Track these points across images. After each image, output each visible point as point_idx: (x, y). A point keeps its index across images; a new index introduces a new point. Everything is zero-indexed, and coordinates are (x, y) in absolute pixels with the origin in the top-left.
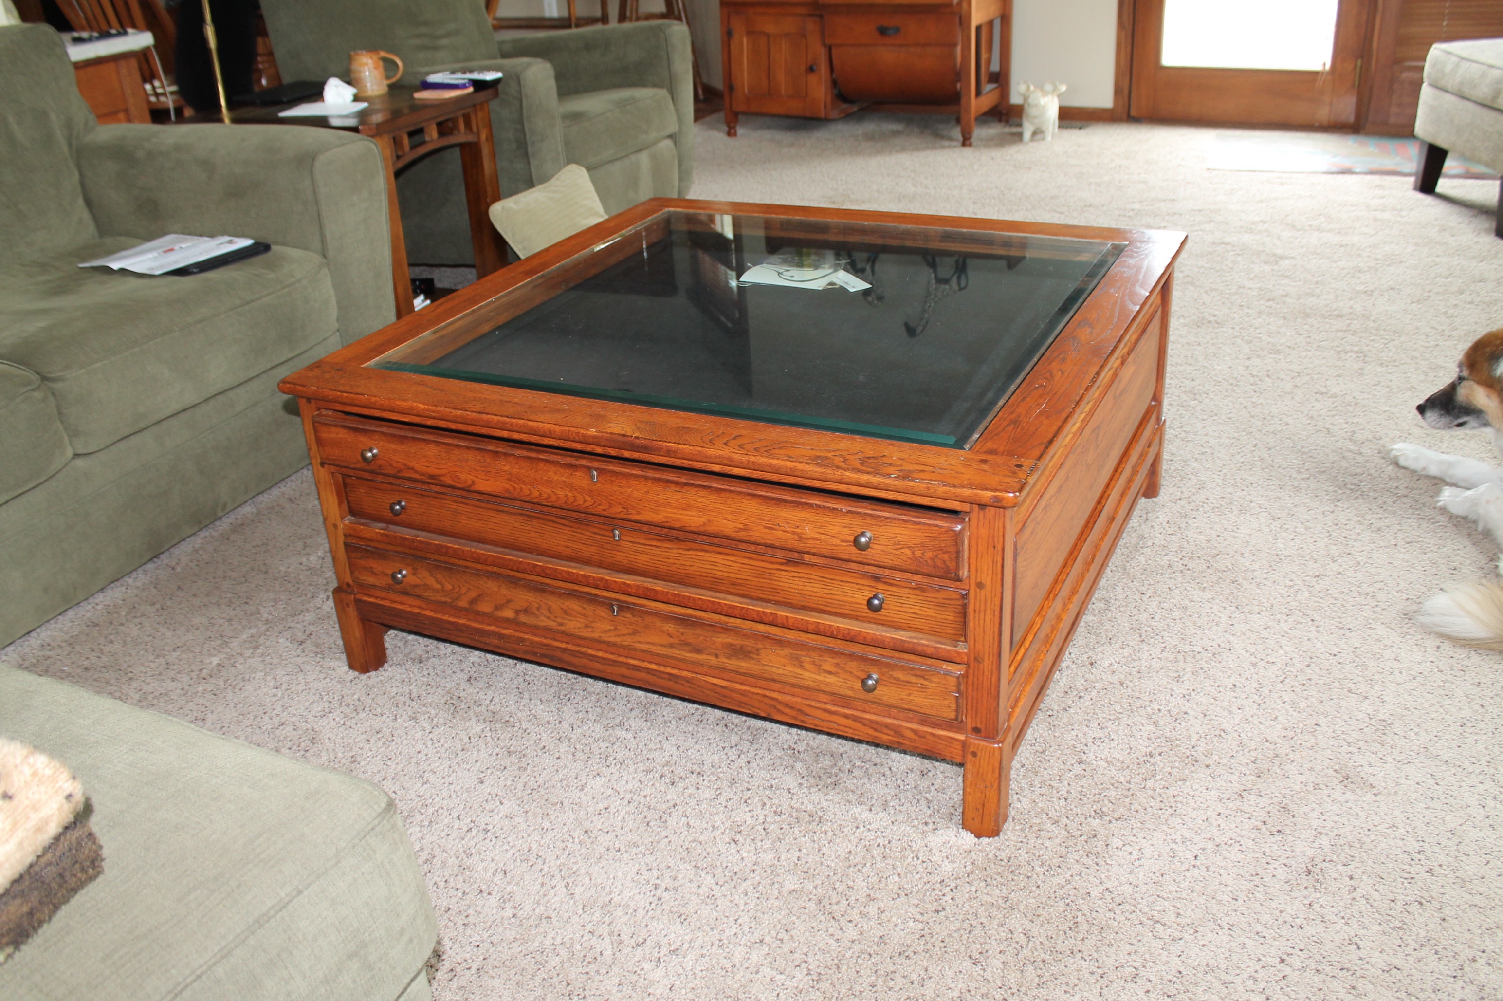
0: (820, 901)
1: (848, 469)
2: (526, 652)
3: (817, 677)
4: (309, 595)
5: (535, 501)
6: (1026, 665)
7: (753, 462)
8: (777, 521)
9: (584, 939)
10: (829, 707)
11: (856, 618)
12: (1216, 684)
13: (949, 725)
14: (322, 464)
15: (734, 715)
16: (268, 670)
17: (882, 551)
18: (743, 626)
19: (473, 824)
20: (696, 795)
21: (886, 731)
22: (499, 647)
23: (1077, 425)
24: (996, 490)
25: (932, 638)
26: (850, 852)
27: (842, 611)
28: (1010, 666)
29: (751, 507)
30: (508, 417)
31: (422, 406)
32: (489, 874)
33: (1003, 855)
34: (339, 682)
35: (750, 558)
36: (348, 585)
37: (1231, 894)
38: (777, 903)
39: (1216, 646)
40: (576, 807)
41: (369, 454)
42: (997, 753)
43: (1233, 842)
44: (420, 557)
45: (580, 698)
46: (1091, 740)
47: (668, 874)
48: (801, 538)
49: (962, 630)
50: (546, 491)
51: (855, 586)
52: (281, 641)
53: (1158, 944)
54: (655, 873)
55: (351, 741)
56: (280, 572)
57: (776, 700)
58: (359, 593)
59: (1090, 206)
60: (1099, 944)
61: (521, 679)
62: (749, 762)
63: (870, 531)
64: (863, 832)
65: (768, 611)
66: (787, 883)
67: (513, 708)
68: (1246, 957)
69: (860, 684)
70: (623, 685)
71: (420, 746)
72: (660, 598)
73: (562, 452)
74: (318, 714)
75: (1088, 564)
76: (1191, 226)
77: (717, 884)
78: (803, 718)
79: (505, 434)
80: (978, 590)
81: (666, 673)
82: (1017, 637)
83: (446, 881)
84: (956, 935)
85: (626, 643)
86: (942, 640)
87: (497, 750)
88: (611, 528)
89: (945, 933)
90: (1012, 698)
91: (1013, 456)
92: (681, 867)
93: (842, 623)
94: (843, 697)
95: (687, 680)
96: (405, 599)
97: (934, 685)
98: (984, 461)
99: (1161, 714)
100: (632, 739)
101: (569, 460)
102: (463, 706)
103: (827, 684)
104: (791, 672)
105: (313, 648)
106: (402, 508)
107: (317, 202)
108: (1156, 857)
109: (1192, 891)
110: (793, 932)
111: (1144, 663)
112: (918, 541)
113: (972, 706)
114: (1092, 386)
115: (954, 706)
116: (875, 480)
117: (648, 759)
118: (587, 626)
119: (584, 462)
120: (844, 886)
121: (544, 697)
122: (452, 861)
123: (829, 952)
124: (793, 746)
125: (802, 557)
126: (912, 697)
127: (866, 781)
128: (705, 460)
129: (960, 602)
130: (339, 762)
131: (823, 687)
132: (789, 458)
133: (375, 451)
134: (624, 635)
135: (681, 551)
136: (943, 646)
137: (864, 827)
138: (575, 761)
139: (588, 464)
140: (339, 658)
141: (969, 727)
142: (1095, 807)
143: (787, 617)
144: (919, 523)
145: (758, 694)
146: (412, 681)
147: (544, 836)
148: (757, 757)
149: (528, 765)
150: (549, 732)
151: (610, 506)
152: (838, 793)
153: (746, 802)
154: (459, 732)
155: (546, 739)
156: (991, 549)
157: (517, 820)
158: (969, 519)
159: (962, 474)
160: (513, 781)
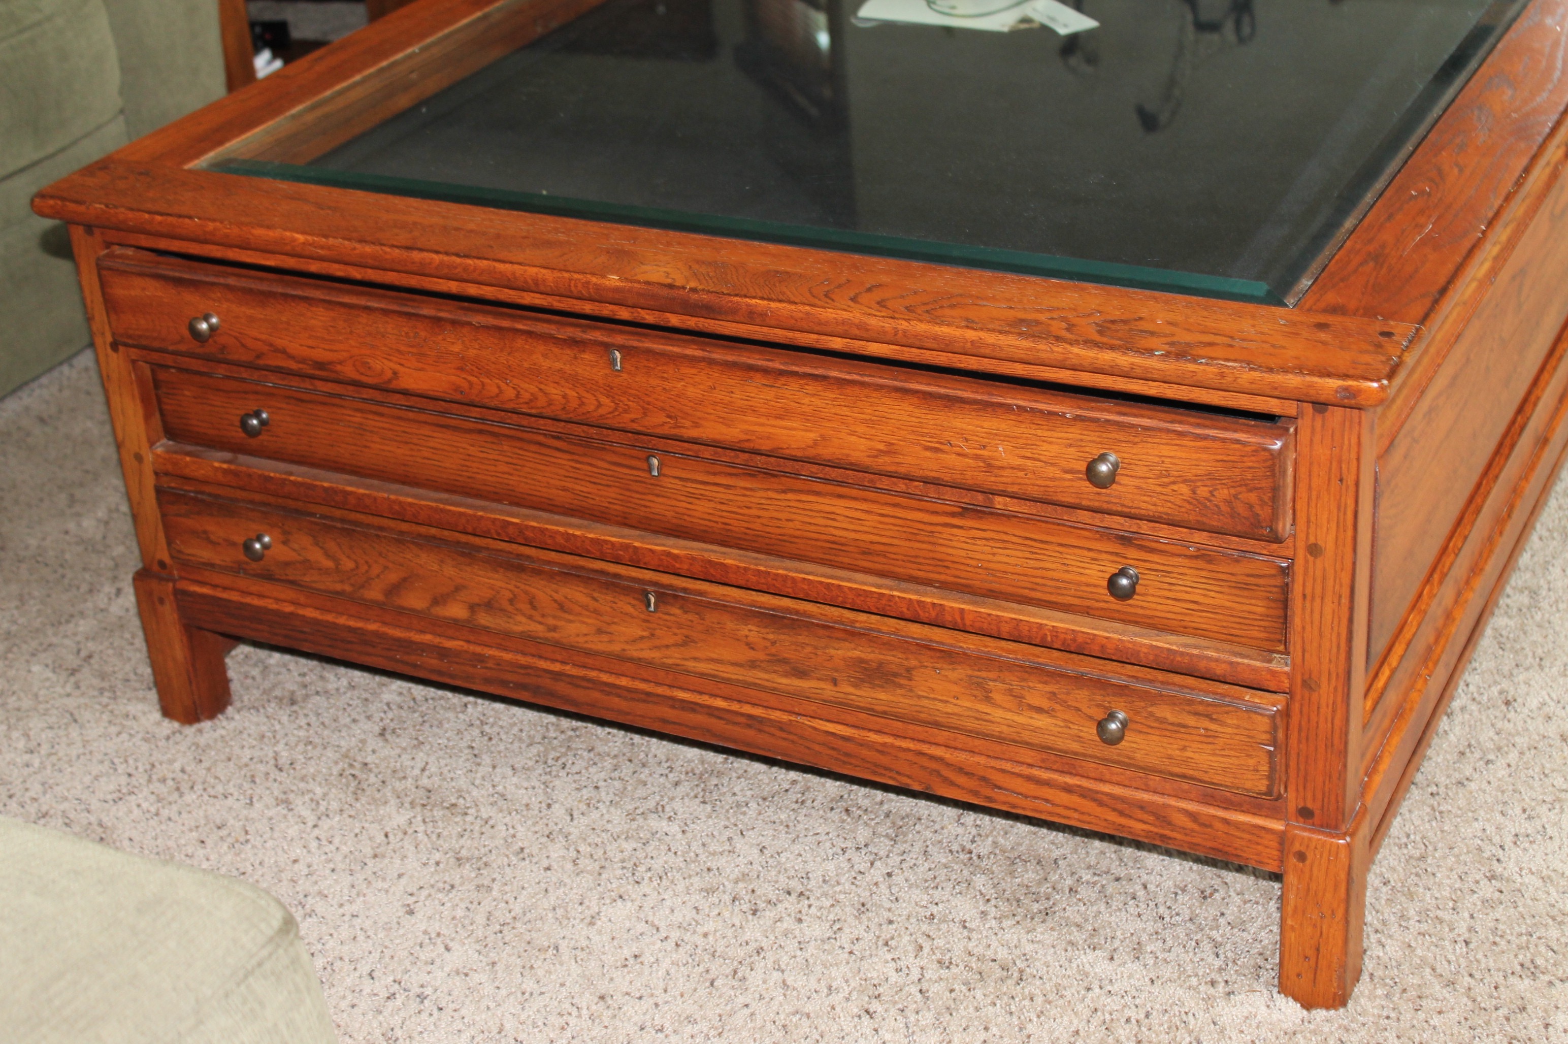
1: (1076, 342)
2: (487, 681)
3: (1016, 718)
4: (84, 588)
5: (510, 406)
6: (1392, 698)
7: (904, 331)
8: (947, 435)
10: (1036, 772)
11: (1087, 612)
13: (1255, 804)
14: (115, 346)
15: (863, 791)
16: (13, 721)
17: (1138, 488)
18: (884, 629)
19: (397, 986)
20: (797, 932)
21: (1140, 814)
22: (440, 673)
23: (1487, 266)
24: (1346, 376)
25: (1227, 647)
26: (1077, 1032)
27: (1060, 599)
28: (1366, 695)
29: (902, 412)
30: (458, 255)
31: (301, 238)
34: (145, 740)
35: (895, 505)
36: (162, 564)
40: (581, 955)
41: (204, 326)
42: (1342, 855)
44: (297, 511)
45: (584, 764)
46: (1511, 838)
48: (989, 467)
49: (1280, 632)
50: (529, 388)
51: (1086, 553)
52: (36, 668)
55: (171, 843)
56: (27, 547)
57: (940, 760)
58: (182, 578)
61: (476, 732)
62: (889, 875)
63: (1116, 452)
64: (1099, 997)
65: (929, 600)
67: (462, 783)
69: (1094, 731)
70: (662, 736)
71: (298, 851)
72: (732, 578)
73: (557, 318)
74: (109, 797)
75: (1501, 521)
78: (988, 792)
79: (453, 287)
80: (1311, 558)
81: (742, 715)
82: (1379, 646)
85: (670, 661)
86: (1243, 649)
87: (437, 856)
88: (644, 455)
90: (1369, 756)
91: (1375, 316)
93: (1062, 621)
94: (1063, 754)
95: (780, 726)
96: (266, 587)
97: (1229, 730)
98: (1321, 326)
100: (680, 835)
101: (569, 332)
102: (372, 779)
103: (1035, 730)
104: (969, 709)
105: (96, 682)
106: (263, 423)
112: (1203, 469)
113: (1298, 769)
114: (1516, 192)
115: (1264, 768)
116: (1124, 360)
117: (709, 869)
118: (600, 631)
119: (597, 335)
121: (519, 762)
124: (968, 846)
125: (991, 501)
126: (1189, 754)
127: (1102, 908)
128: (817, 328)
129: (1278, 581)
131: (1026, 736)
132: (970, 324)
133: (214, 320)
134: (667, 646)
135: (771, 494)
136: (1246, 661)
137: (1101, 988)
138: (578, 874)
139: (606, 339)
140: (144, 700)
141: (1292, 806)
142: (1521, 957)
143: (962, 611)
144: (1205, 438)
145: (908, 750)
146: (278, 737)
147: (526, 1005)
148: (904, 866)
149: (494, 880)
150: (529, 823)
151: (645, 414)
152: (1052, 929)
153: (886, 944)
154: (367, 825)
155: (524, 835)
156: (1335, 482)
157: (476, 978)
158: (1296, 430)
159: (1284, 348)
160: (468, 909)
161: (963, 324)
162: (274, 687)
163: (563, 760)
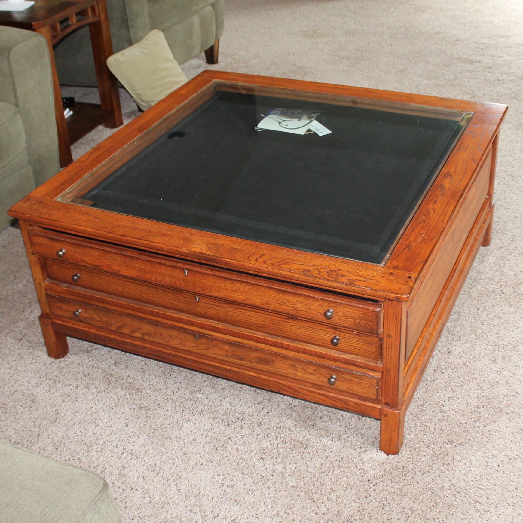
0: (307, 492)
2: (147, 354)
3: (304, 375)
4: (21, 310)
5: (153, 282)
7: (271, 272)
8: (284, 301)
9: (187, 514)
10: (311, 389)
11: (325, 347)
12: (515, 365)
13: (373, 401)
14: (33, 254)
16: (3, 358)
17: (339, 319)
18: (265, 348)
19: (124, 450)
20: (241, 432)
21: (341, 402)
24: (397, 294)
25: (365, 358)
26: (322, 464)
27: (317, 343)
29: (270, 294)
30: (138, 239)
32: (135, 479)
33: (400, 465)
34: (44, 365)
35: (269, 315)
36: (48, 314)
37: (515, 486)
38: (285, 493)
39: (516, 341)
40: (178, 440)
41: (61, 253)
42: (397, 416)
43: (517, 457)
44: (89, 304)
46: (447, 399)
47: (228, 477)
48: (296, 310)
49: (380, 356)
50: (160, 278)
51: (324, 331)
52: (9, 339)
53: (477, 514)
54: (222, 477)
55: (54, 401)
57: (282, 384)
58: (54, 318)
59: (458, 40)
60: (447, 514)
62: (268, 413)
63: (333, 309)
64: (328, 453)
65: (279, 341)
66: (290, 482)
67: (140, 381)
68: (520, 521)
69: (327, 380)
71: (92, 404)
72: (221, 331)
73: (168, 258)
74: (35, 385)
76: (517, 56)
77: (254, 483)
78: (296, 393)
80: (388, 338)
81: (224, 368)
82: (409, 353)
83: (113, 483)
84: (376, 510)
85: (202, 353)
86: (369, 360)
87: (134, 406)
88: (194, 295)
89: (370, 509)
90: (406, 385)
91: (407, 270)
92: (235, 473)
93: (317, 349)
95: (236, 372)
96: (80, 323)
97: (365, 382)
98: (391, 274)
99: (485, 383)
100: (206, 399)
101: (172, 263)
102: (113, 380)
103: (310, 379)
104: (291, 372)
105: (27, 344)
106: (78, 277)
107: (12, 75)
108: (478, 466)
109: (496, 485)
110: (294, 510)
111: (477, 352)
112: (357, 315)
113: (385, 393)
114: (449, 220)
115: (375, 393)
116: (335, 284)
117: (215, 411)
118: (181, 344)
119: (180, 265)
120: (319, 483)
121: (157, 374)
122: (115, 471)
123: (312, 520)
124: (291, 403)
125: (297, 318)
126: (354, 388)
127: (330, 423)
128: (245, 268)
129: (379, 343)
130: (49, 414)
131: (307, 380)
133: (64, 251)
134: (202, 349)
135: (232, 309)
136: (370, 363)
137: (329, 450)
138: (176, 413)
139: (183, 267)
140: (42, 350)
141: (383, 402)
142: (448, 438)
143: (289, 345)
144: (357, 307)
145: (273, 381)
146: (84, 365)
147: (163, 456)
148: (272, 409)
149: (151, 415)
150: (161, 395)
151: (195, 288)
152: (315, 430)
153: (267, 436)
154: (112, 395)
155: (160, 400)
156: (395, 319)
157: (148, 447)
158: (384, 305)
159: (380, 282)
160: (144, 424)
161: (288, 271)
162: (81, 347)
163: (170, 373)
